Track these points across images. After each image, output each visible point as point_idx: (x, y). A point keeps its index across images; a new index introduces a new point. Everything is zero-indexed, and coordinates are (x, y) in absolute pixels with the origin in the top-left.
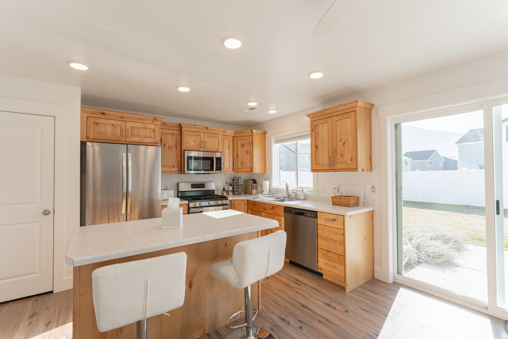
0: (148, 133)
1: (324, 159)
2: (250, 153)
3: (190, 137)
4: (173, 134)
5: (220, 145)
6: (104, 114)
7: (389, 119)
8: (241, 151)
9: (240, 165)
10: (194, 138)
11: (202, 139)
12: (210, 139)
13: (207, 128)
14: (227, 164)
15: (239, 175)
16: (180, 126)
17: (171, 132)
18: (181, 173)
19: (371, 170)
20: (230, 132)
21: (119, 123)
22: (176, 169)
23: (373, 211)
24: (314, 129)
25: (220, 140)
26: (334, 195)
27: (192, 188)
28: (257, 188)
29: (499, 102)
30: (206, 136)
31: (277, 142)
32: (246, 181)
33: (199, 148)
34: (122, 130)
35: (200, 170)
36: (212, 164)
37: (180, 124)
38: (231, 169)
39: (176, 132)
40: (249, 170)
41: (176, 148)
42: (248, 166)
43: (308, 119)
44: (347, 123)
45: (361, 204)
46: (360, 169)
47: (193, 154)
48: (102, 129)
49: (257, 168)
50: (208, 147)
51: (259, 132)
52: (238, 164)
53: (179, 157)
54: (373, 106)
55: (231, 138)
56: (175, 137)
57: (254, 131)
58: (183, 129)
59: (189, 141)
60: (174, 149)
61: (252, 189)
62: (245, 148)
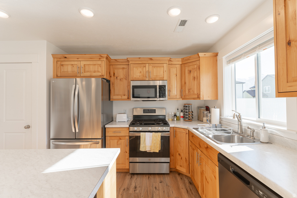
2: (197, 79)
3: (136, 69)
4: (123, 68)
6: (66, 57)
8: (188, 78)
9: (187, 92)
10: (140, 69)
11: (147, 69)
12: (155, 69)
13: (152, 59)
14: (174, 89)
17: (122, 66)
21: (76, 63)
22: (126, 97)
25: (165, 69)
27: (144, 113)
30: (151, 67)
32: (199, 108)
33: (144, 78)
34: (78, 68)
36: (156, 91)
37: (127, 59)
38: (178, 96)
39: (125, 66)
40: (196, 97)
41: (126, 79)
42: (196, 92)
48: (65, 69)
49: (206, 94)
50: (153, 76)
51: (208, 54)
52: (185, 91)
53: (128, 87)
55: (178, 67)
57: (201, 54)
58: (130, 63)
59: (136, 72)
61: (204, 117)
62: (192, 74)
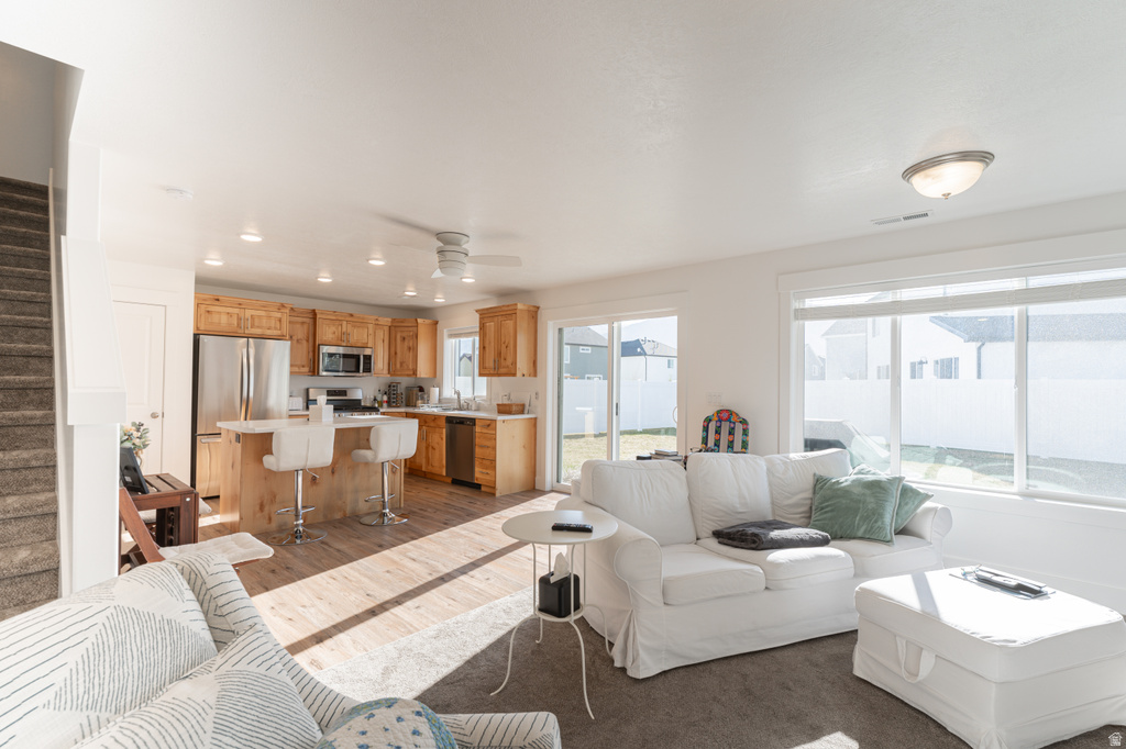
0: (273, 324)
1: (490, 363)
2: (413, 349)
3: (327, 327)
4: (303, 323)
5: (371, 338)
6: (218, 300)
7: (551, 324)
8: (400, 347)
9: (398, 366)
10: (333, 329)
11: (344, 330)
12: (355, 330)
13: (352, 315)
14: (380, 363)
15: (398, 379)
16: (314, 313)
17: (300, 320)
18: (314, 375)
19: (535, 375)
20: (386, 321)
21: (236, 311)
22: (306, 369)
23: (536, 419)
24: (482, 327)
25: (371, 331)
26: (500, 403)
27: (328, 395)
28: (422, 398)
29: (619, 319)
30: (350, 326)
31: (452, 336)
32: (409, 389)
33: (340, 343)
34: (239, 319)
35: (338, 371)
36: (357, 363)
37: (314, 310)
38: (386, 371)
39: (307, 320)
40: (412, 373)
41: (308, 341)
42: (411, 367)
43: (477, 316)
44: (510, 323)
45: (526, 411)
46: (519, 374)
47: (333, 350)
48: (215, 318)
49: (423, 371)
50: (353, 340)
51: (427, 321)
52: (395, 365)
53: (311, 354)
54: (538, 308)
55: (386, 329)
56: (306, 326)
57: (419, 320)
58: (318, 316)
59: (326, 332)
60: (305, 342)
61: (417, 399)
62: (406, 343)
